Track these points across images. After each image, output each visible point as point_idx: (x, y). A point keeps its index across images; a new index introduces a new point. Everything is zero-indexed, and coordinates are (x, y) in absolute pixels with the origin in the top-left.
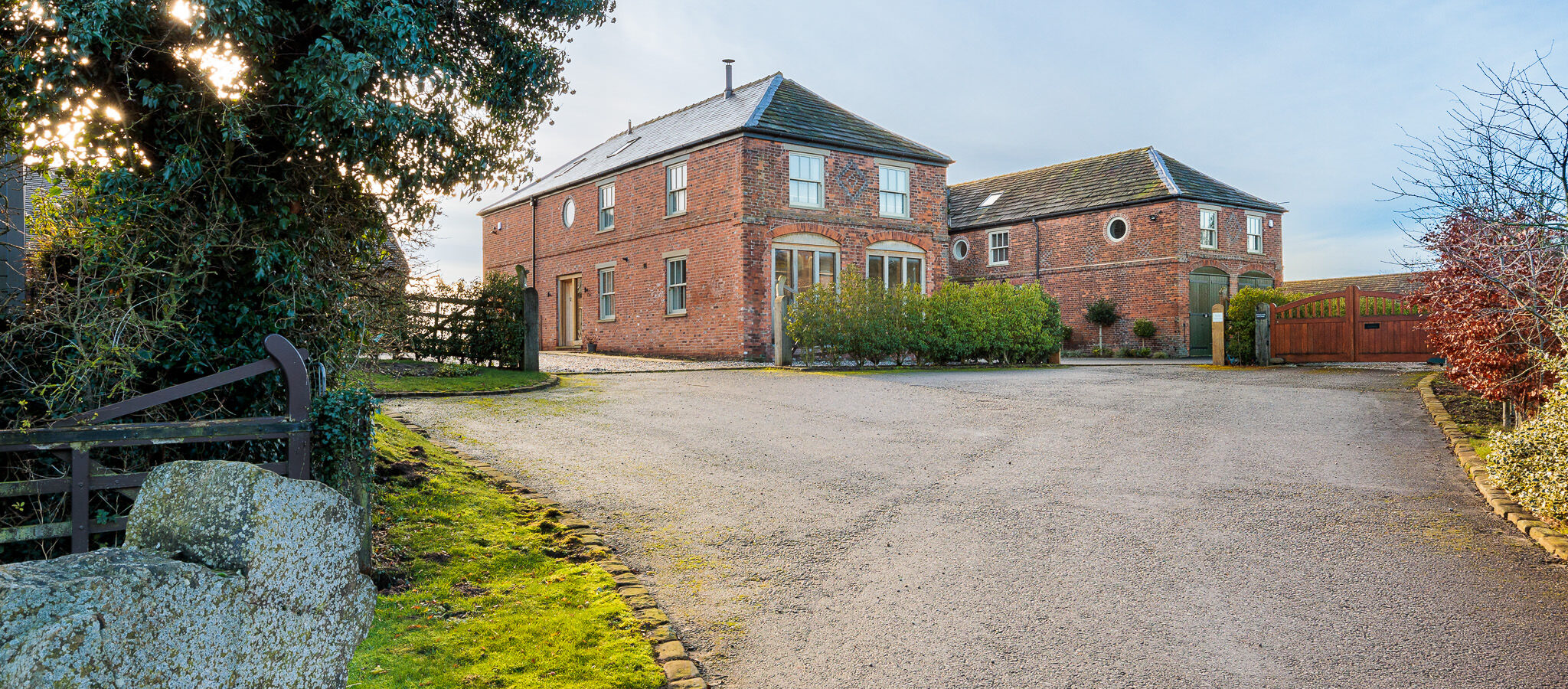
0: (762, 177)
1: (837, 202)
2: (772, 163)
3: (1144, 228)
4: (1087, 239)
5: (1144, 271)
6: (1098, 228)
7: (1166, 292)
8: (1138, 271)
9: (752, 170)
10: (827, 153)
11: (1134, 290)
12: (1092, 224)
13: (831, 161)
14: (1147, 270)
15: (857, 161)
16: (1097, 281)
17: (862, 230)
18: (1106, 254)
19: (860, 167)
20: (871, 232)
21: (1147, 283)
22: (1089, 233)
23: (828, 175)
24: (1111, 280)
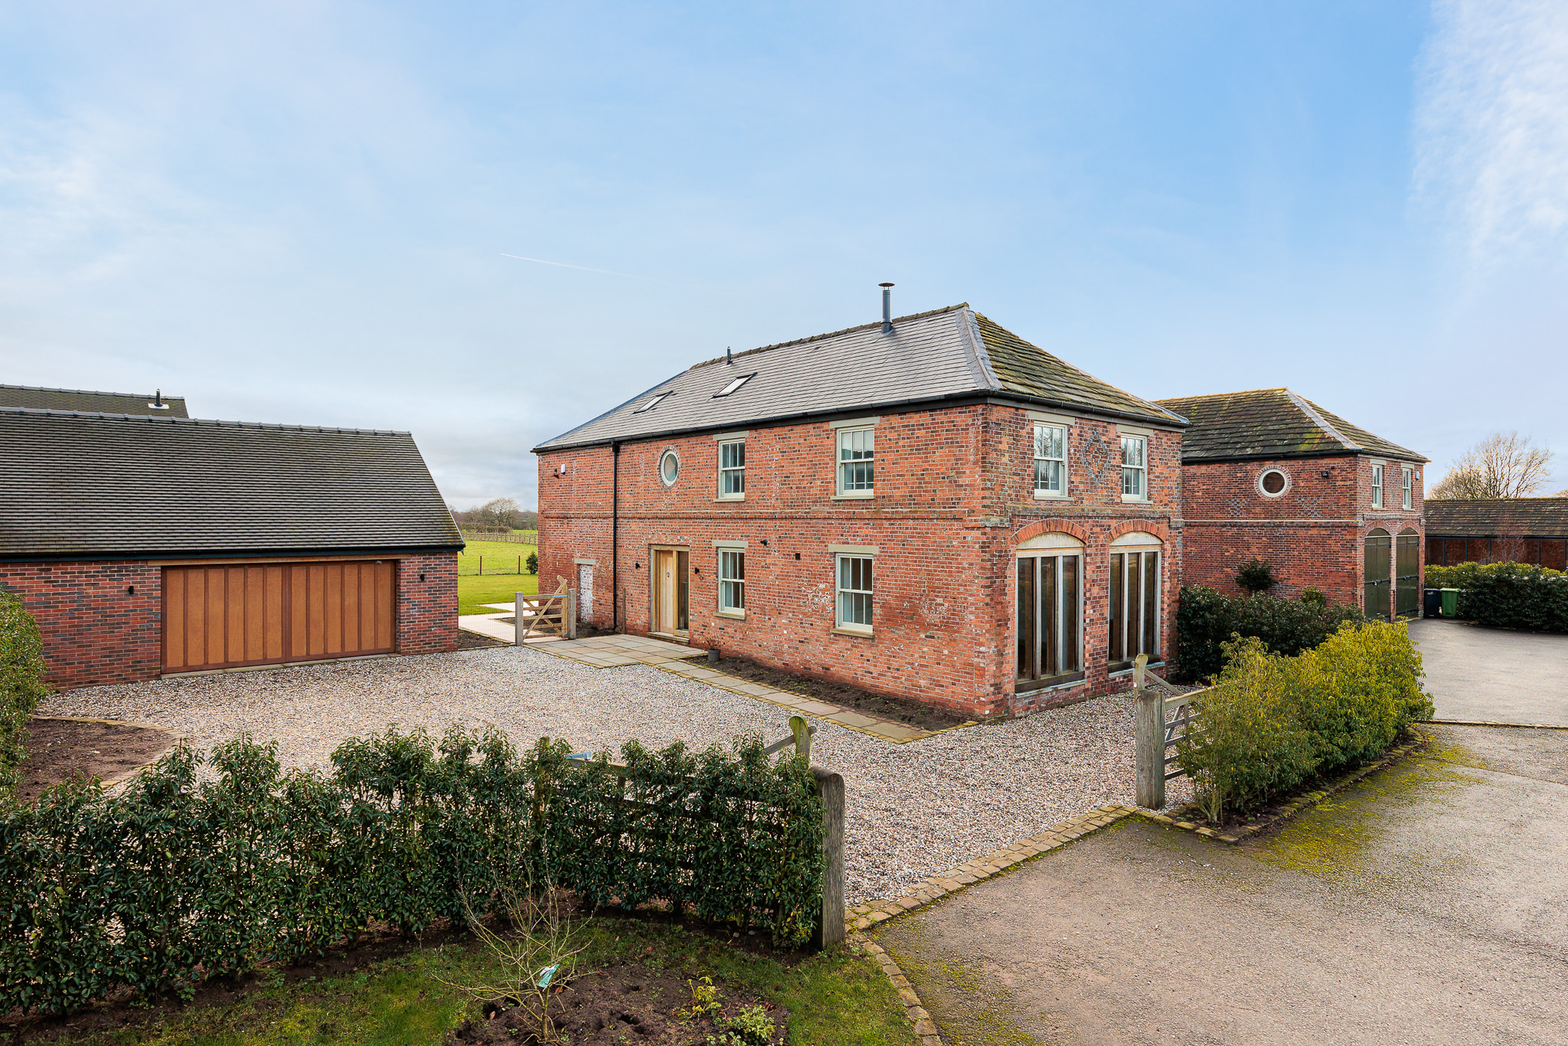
0: (1005, 459)
1: (1081, 487)
2: (1016, 439)
3: (1309, 484)
4: (1232, 491)
5: (1310, 532)
6: (1249, 480)
7: (1341, 560)
8: (1301, 533)
9: (996, 450)
10: (1071, 421)
11: (1296, 553)
12: (1239, 475)
13: (1075, 431)
14: (1314, 532)
15: (1100, 430)
16: (1245, 538)
17: (1106, 522)
18: (1258, 510)
19: (1103, 439)
20: (1114, 523)
21: (1314, 547)
22: (1236, 484)
23: (1072, 451)
24: (1264, 539)
